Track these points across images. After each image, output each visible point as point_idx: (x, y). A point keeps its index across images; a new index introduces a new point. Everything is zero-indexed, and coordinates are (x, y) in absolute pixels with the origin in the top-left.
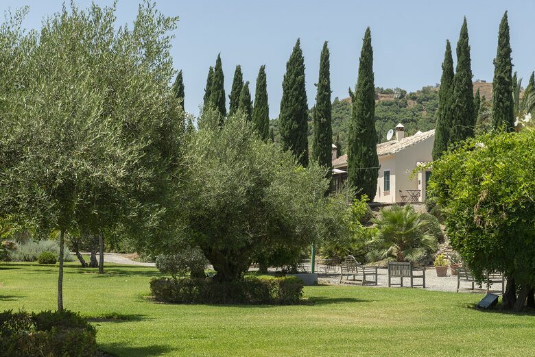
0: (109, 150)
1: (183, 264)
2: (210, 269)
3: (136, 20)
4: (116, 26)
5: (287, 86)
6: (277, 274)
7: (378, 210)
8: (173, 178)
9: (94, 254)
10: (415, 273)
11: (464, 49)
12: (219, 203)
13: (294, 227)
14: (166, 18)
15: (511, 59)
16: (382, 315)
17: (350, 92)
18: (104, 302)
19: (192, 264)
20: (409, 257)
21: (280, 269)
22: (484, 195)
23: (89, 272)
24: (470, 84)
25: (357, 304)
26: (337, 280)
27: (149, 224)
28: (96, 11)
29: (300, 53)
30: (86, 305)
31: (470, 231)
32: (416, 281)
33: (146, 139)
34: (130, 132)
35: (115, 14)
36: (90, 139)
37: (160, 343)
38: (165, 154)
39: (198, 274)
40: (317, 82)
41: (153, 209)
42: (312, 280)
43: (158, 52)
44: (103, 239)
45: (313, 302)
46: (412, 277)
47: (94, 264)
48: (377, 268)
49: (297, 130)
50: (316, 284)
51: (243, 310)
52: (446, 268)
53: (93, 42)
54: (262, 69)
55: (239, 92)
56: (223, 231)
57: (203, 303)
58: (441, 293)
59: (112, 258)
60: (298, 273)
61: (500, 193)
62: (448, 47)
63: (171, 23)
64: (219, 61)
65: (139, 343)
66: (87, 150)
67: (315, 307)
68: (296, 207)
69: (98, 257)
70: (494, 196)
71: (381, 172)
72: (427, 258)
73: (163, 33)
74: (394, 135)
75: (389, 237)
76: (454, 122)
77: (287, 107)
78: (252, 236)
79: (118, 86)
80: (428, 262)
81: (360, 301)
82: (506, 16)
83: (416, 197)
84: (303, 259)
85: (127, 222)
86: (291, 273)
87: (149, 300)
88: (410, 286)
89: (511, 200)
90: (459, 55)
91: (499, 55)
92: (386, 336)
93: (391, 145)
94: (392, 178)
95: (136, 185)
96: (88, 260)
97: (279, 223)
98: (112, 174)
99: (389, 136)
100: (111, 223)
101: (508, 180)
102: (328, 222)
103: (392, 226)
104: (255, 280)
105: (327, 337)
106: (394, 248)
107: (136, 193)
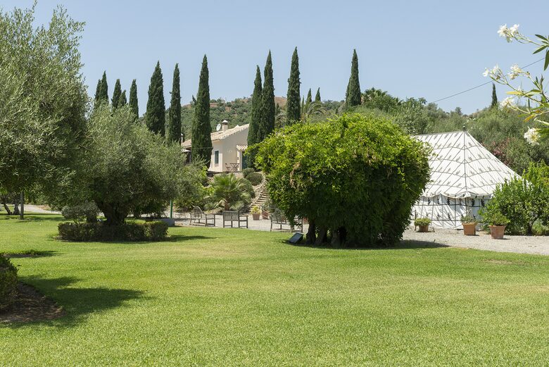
0: (29, 123)
1: (81, 213)
2: (101, 215)
3: (51, 22)
4: (35, 25)
5: (151, 94)
6: (147, 219)
7: (212, 176)
8: (81, 148)
9: (16, 206)
10: (241, 218)
11: (269, 72)
12: (109, 169)
13: (162, 187)
14: (75, 22)
15: (299, 79)
16: (226, 249)
17: (194, 99)
18: (24, 241)
19: (87, 213)
20: (232, 207)
21: (149, 216)
22: (297, 166)
23: (13, 218)
24: (273, 95)
25: (206, 240)
26: (187, 223)
27: (62, 184)
28: (17, 14)
29: (160, 72)
30: (10, 243)
31: (287, 190)
32: (242, 224)
33: (60, 116)
34: (46, 109)
35: (33, 15)
36: (12, 113)
37: (68, 275)
38: (74, 129)
39: (92, 219)
40: (171, 91)
41: (65, 172)
42: (171, 223)
43: (69, 47)
44: (24, 195)
45: (175, 239)
46: (239, 221)
47: (16, 212)
48: (215, 215)
49: (157, 123)
50: (173, 225)
51: (127, 246)
52: (259, 215)
53: (15, 38)
54: (134, 82)
55: (118, 97)
56: (112, 189)
57: (97, 241)
58: (260, 232)
59: (30, 208)
60: (161, 218)
61: (308, 165)
62: (258, 70)
63: (79, 26)
64: (105, 75)
65: (52, 275)
66: (10, 122)
67: (178, 243)
68: (164, 173)
69: (19, 208)
70: (304, 166)
71: (213, 151)
72: (244, 208)
73: (72, 34)
74: (221, 128)
75: (219, 194)
76: (261, 119)
77: (151, 107)
78: (132, 193)
79: (36, 73)
80: (246, 210)
81: (207, 238)
82: (296, 50)
83: (236, 168)
84: (163, 209)
85: (43, 182)
86: (156, 218)
87: (57, 239)
88: (237, 226)
89: (316, 169)
90: (266, 75)
91: (292, 76)
92: (235, 266)
93: (220, 134)
94: (220, 155)
95: (50, 152)
96: (12, 210)
97: (152, 184)
98: (31, 143)
99: (218, 128)
100: (30, 183)
101: (314, 155)
102: (186, 184)
103: (221, 186)
104: (134, 224)
105: (192, 266)
106: (223, 202)
107: (51, 159)
